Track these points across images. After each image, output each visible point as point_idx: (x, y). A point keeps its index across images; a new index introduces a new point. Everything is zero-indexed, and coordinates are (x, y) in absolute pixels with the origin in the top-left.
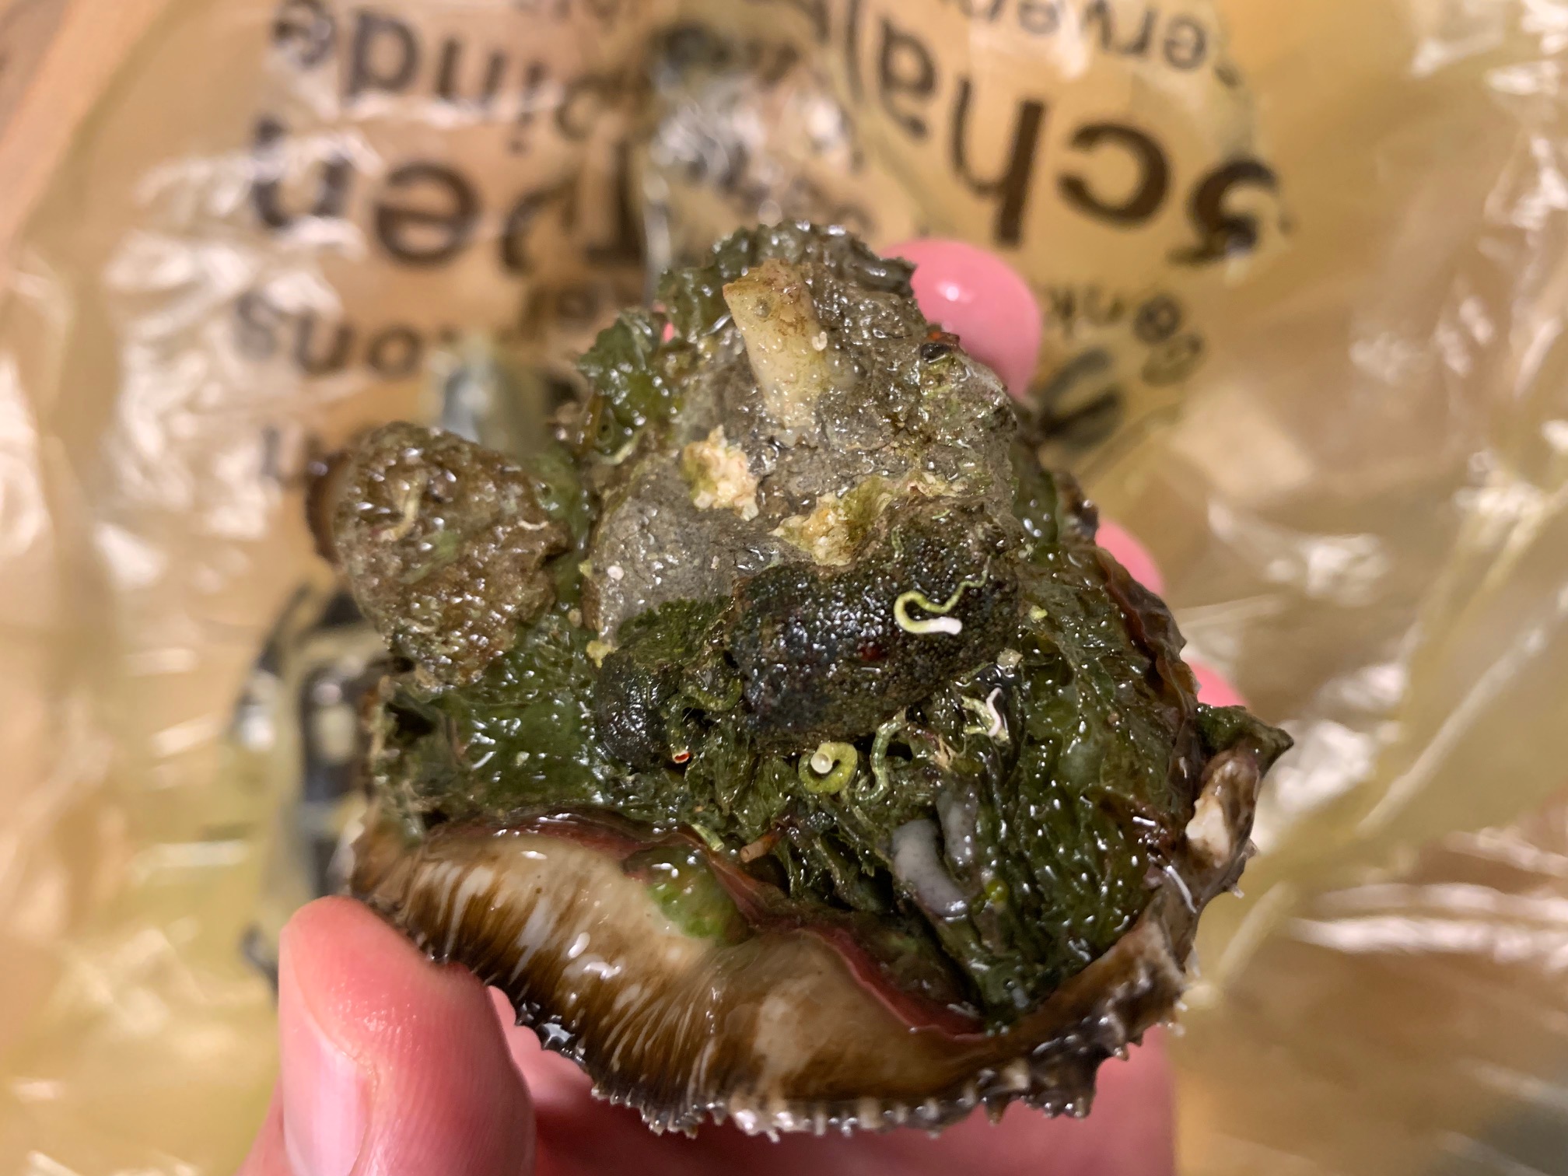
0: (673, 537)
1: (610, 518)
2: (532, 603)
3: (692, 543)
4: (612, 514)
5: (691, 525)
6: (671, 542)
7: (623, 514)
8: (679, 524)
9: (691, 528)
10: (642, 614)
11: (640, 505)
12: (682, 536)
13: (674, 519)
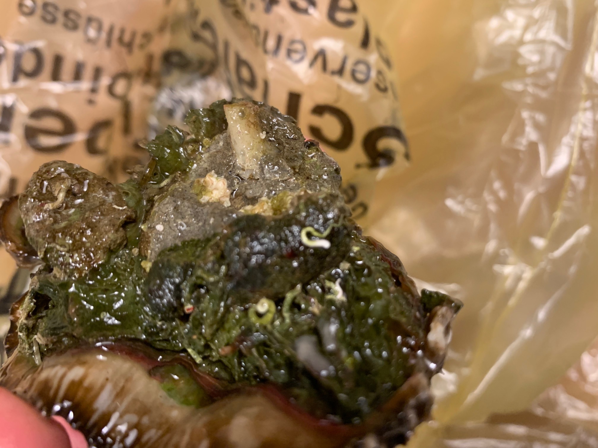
0: (189, 213)
1: (159, 204)
2: (116, 240)
3: (199, 216)
4: (159, 203)
5: (198, 208)
6: (189, 215)
7: (165, 202)
8: (193, 207)
9: (199, 209)
10: (171, 246)
11: (174, 199)
12: (194, 213)
13: (190, 206)
